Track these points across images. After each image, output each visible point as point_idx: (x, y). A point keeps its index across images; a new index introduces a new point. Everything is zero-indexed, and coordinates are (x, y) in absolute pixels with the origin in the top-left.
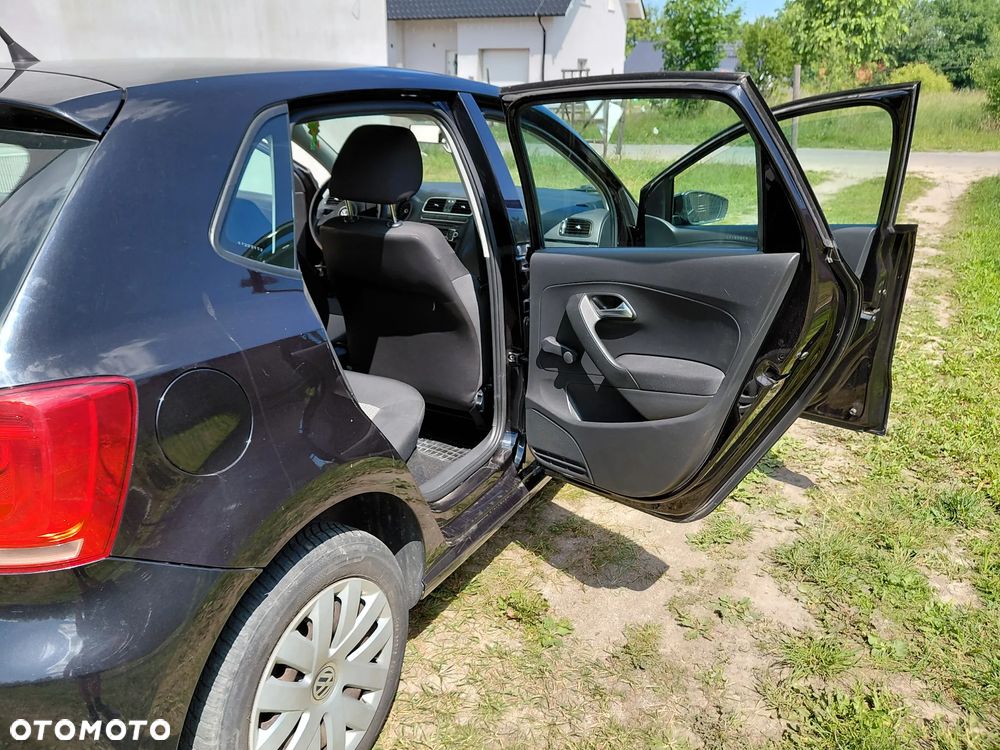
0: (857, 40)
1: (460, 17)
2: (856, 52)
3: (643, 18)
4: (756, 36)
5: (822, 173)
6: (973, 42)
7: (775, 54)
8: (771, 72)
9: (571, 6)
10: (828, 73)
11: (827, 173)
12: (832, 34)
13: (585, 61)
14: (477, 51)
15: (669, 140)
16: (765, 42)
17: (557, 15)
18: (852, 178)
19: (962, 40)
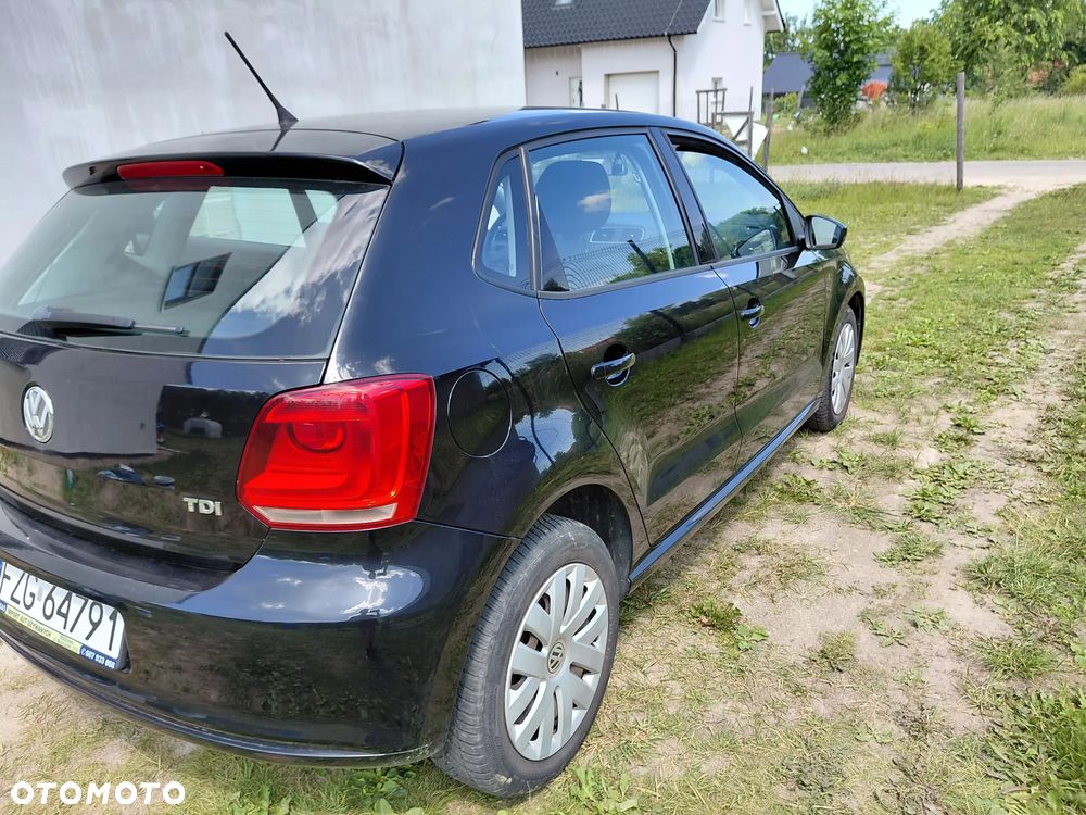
0: (1030, 39)
1: (585, 42)
2: (1029, 52)
3: (782, 29)
4: (913, 41)
5: (994, 188)
7: (933, 60)
8: (929, 79)
9: (703, 22)
10: (996, 76)
11: (999, 187)
12: (1000, 31)
13: (720, 79)
14: (603, 76)
15: (817, 159)
16: (922, 48)
17: (689, 33)
18: (1028, 191)
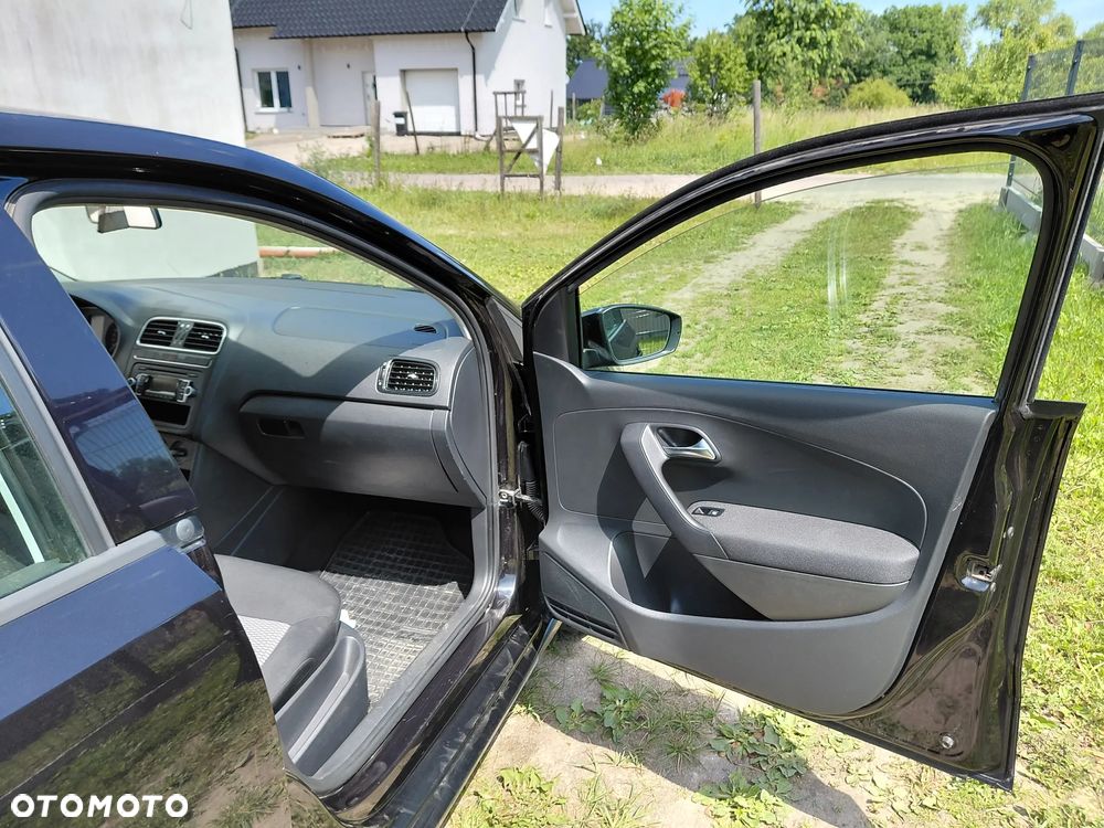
0: (814, 54)
1: (376, 34)
2: (813, 68)
3: (584, 33)
4: (709, 50)
5: (791, 204)
6: (924, 58)
7: (729, 70)
8: (726, 90)
9: (502, 20)
10: (785, 90)
11: (797, 204)
12: (787, 49)
13: (523, 82)
14: (398, 72)
15: (617, 169)
16: (717, 57)
17: (487, 31)
18: (825, 209)
19: (913, 55)
